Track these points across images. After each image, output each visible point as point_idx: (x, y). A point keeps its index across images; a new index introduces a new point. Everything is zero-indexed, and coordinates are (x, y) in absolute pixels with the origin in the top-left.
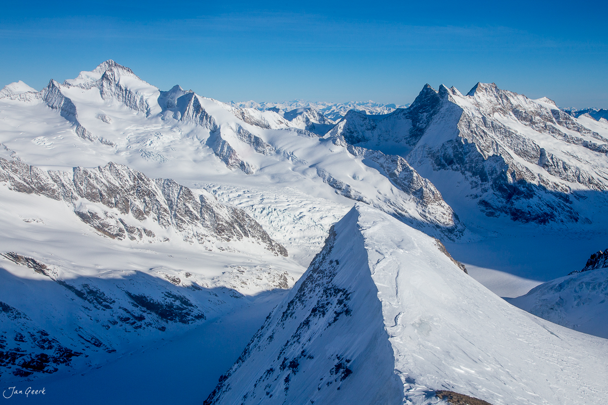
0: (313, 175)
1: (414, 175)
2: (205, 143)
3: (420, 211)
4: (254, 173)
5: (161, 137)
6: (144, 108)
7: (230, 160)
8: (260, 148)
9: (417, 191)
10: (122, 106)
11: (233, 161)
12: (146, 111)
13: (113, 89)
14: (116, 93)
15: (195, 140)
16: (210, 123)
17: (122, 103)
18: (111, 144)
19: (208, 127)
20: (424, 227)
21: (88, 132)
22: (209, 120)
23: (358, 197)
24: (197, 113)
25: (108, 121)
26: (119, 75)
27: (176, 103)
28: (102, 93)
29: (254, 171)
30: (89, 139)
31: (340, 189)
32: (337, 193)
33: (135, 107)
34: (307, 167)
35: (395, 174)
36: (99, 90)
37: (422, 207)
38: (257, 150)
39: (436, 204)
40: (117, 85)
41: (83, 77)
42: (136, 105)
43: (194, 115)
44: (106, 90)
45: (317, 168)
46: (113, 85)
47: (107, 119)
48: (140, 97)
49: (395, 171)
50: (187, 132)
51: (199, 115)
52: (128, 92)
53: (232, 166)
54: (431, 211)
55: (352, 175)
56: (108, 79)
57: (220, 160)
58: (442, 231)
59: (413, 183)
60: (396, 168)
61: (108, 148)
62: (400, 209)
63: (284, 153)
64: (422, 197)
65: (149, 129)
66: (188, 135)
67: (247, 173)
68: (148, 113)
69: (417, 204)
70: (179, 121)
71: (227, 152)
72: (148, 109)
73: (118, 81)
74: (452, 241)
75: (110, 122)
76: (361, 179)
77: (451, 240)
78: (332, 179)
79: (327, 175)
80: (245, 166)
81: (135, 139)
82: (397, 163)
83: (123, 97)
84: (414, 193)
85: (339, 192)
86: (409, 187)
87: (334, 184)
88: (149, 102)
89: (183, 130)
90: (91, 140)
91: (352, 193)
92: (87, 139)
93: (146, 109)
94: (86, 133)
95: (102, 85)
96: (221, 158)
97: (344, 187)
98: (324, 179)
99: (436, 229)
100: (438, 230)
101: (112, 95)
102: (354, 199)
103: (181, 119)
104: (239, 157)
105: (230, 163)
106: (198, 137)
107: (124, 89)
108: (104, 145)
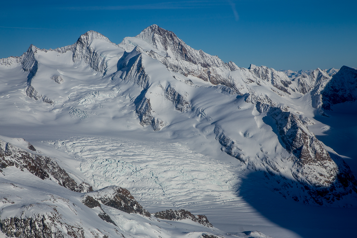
0: (210, 132)
1: (298, 132)
2: (134, 101)
3: (294, 170)
4: (161, 130)
5: (97, 96)
6: (103, 68)
7: (144, 117)
8: (179, 106)
9: (298, 149)
10: (87, 68)
11: (147, 117)
12: (104, 71)
13: (84, 51)
14: (85, 55)
15: (127, 98)
16: (145, 81)
17: (88, 64)
18: (51, 102)
19: (143, 86)
20: (292, 187)
21: (35, 91)
22: (144, 79)
23: (237, 154)
24: (138, 72)
25: (59, 81)
26: (92, 38)
27: (127, 63)
28: (74, 56)
29: (161, 128)
30: (35, 97)
31: (225, 146)
32: (222, 149)
33: (96, 68)
34: (210, 124)
35: (283, 131)
36: (73, 53)
37: (298, 166)
38: (176, 107)
39: (317, 164)
40: (88, 48)
41: (126, 42)
42: (97, 67)
43: (135, 74)
44: (78, 53)
45: (216, 125)
46: (84, 48)
47: (59, 79)
48: (102, 58)
49: (284, 128)
50: (123, 91)
51: (139, 74)
52: (95, 54)
53: (144, 122)
54: (305, 171)
55: (244, 132)
56: (81, 43)
57: (138, 116)
58: (310, 193)
59: (295, 141)
60: (286, 125)
61: (47, 105)
62: (272, 168)
63: (197, 110)
64: (299, 156)
65: (92, 88)
66: (123, 94)
67: (155, 130)
68: (105, 74)
69: (294, 163)
70: (123, 80)
71: (144, 109)
72: (106, 70)
73: (90, 44)
74: (318, 205)
75: (61, 83)
76: (250, 136)
77: (317, 203)
78: (223, 135)
79: (221, 131)
80: (155, 123)
81: (75, 97)
82: (288, 120)
83: (90, 58)
84: (295, 152)
85: (224, 149)
86: (292, 145)
87: (223, 141)
88: (109, 63)
89: (121, 88)
90: (36, 99)
91: (234, 150)
92: (33, 98)
93: (105, 70)
94: (34, 92)
95: (75, 49)
96: (139, 115)
97: (229, 144)
98: (217, 135)
99: (304, 191)
100: (306, 191)
101: (81, 58)
102: (234, 156)
103: (124, 79)
104: (153, 114)
105: (143, 119)
106: (130, 95)
107: (93, 52)
108: (45, 103)
